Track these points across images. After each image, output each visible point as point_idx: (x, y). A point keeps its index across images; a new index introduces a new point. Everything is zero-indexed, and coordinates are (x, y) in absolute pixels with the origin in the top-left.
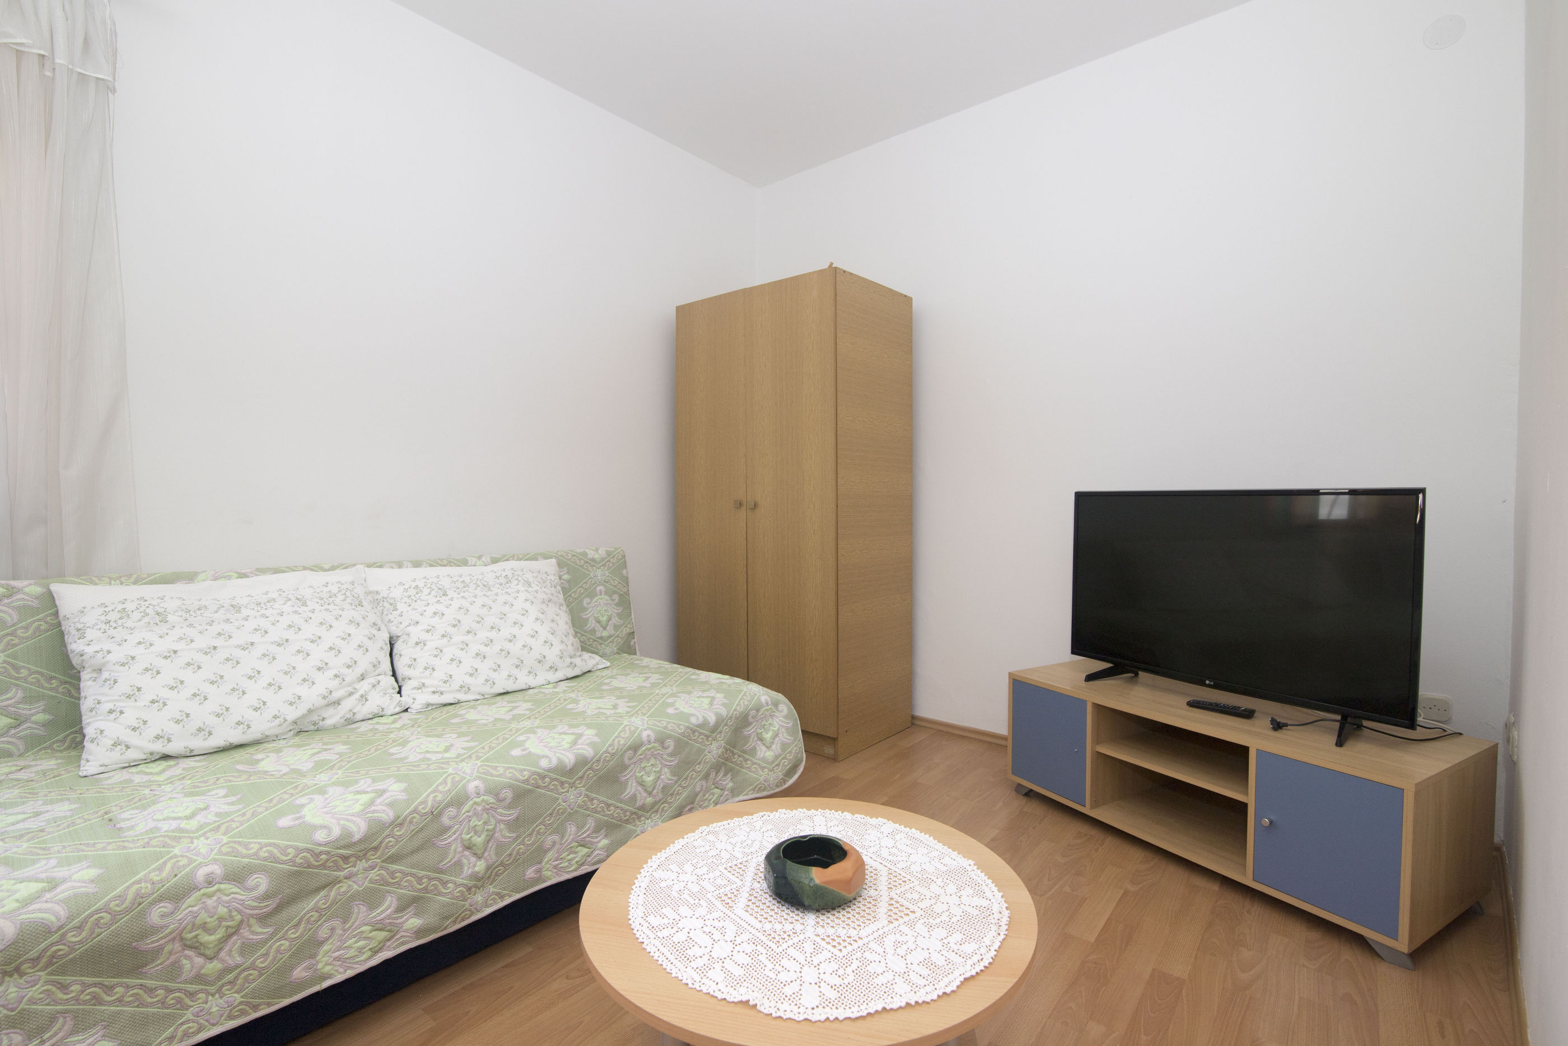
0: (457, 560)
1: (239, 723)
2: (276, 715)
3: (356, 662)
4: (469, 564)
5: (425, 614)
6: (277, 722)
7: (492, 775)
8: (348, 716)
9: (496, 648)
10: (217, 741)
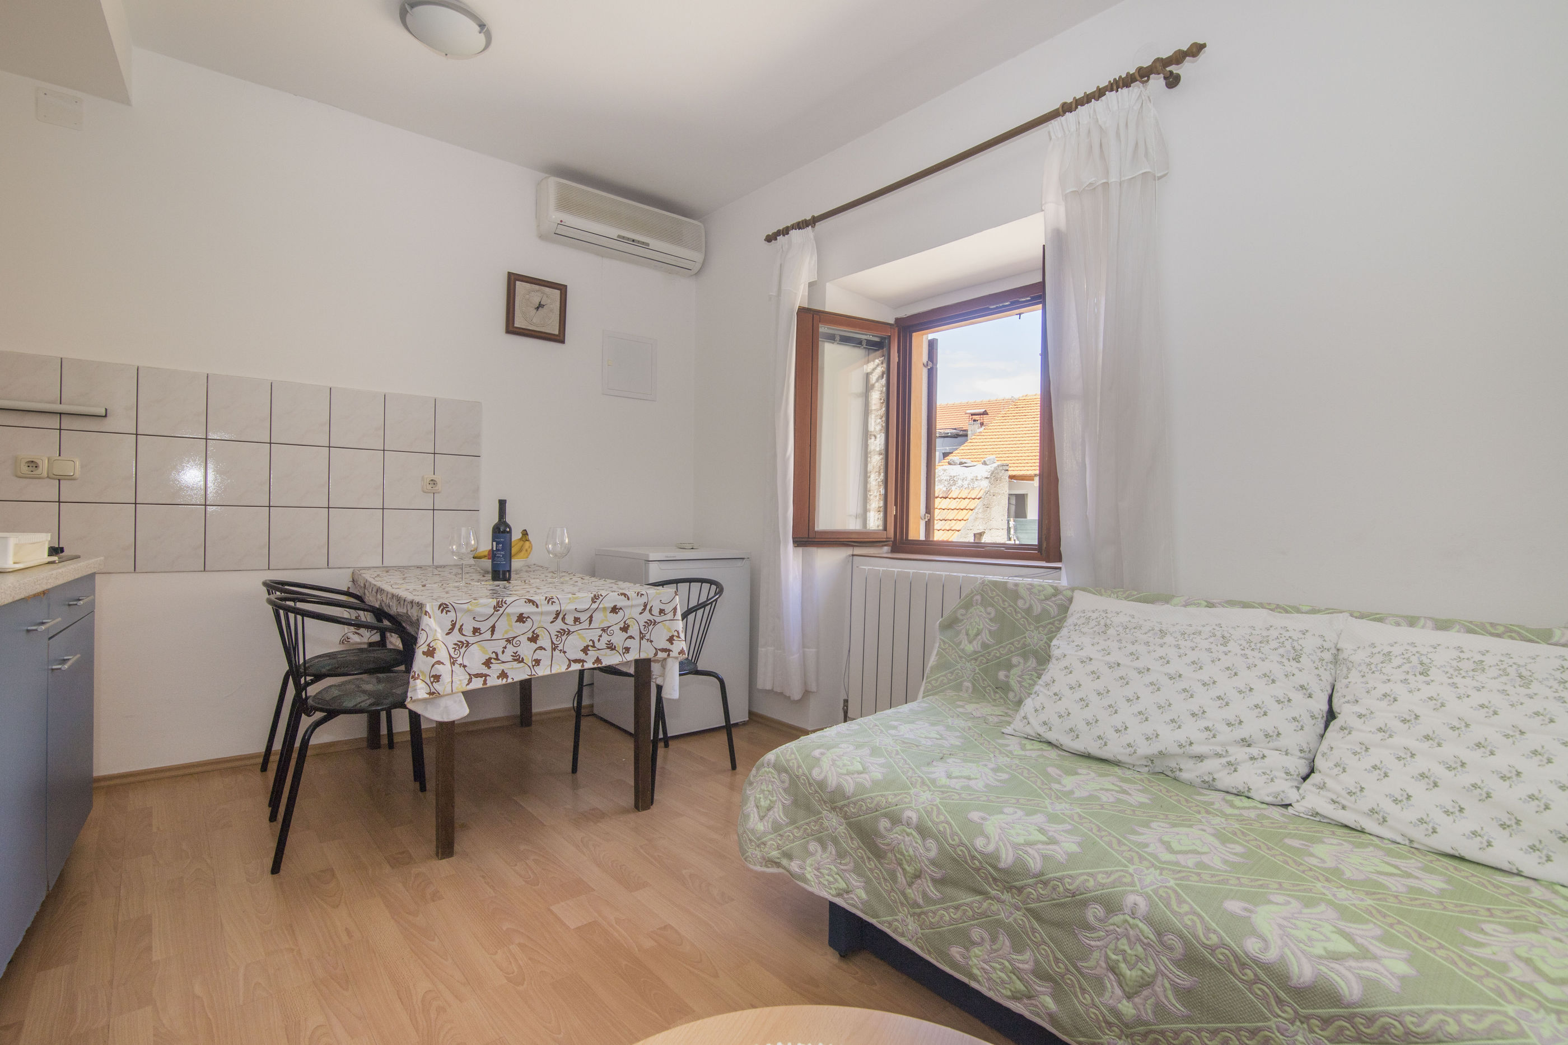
0: (1528, 630)
1: (1099, 737)
2: (1130, 744)
3: (1241, 722)
4: (1555, 640)
5: (1373, 692)
6: (1129, 750)
7: (1168, 905)
8: (1206, 778)
9: (1466, 779)
10: (1079, 746)
